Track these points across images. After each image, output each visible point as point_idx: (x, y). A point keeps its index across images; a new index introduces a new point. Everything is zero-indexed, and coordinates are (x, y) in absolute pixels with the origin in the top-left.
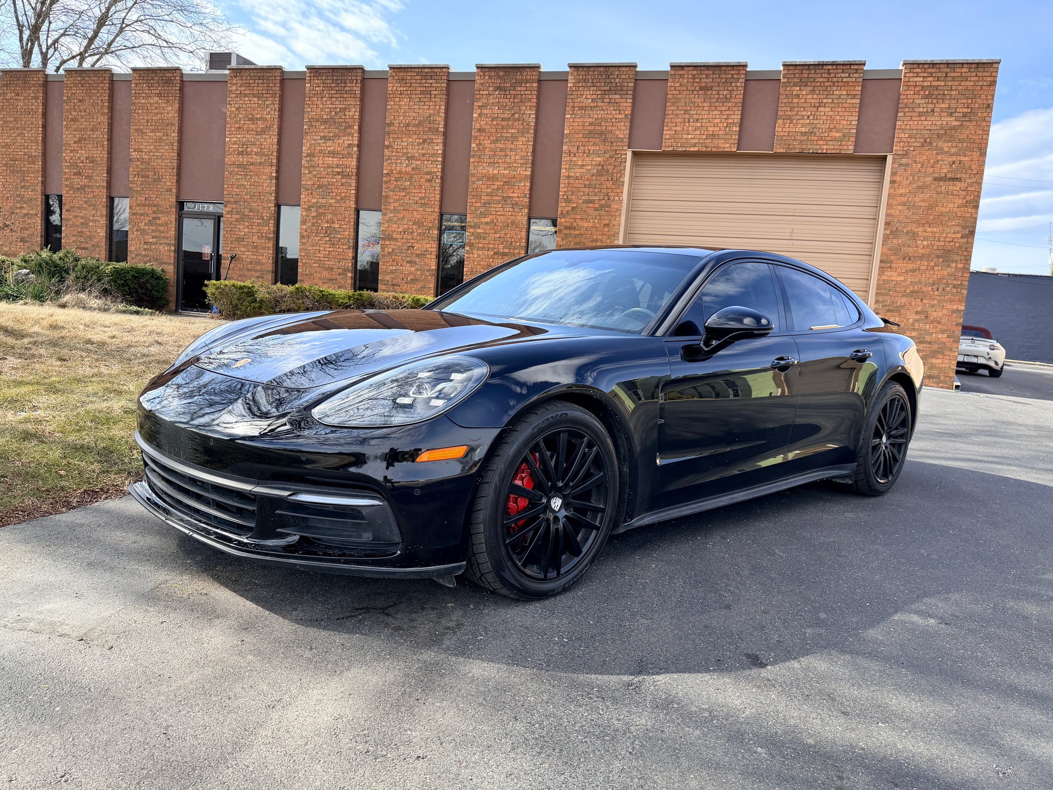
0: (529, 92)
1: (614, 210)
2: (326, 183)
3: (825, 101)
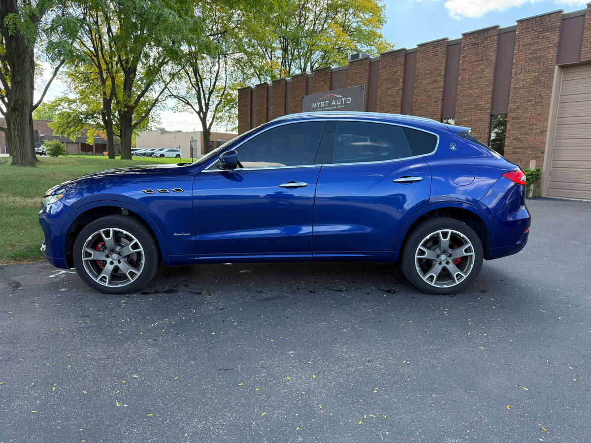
0: (492, 43)
1: (545, 104)
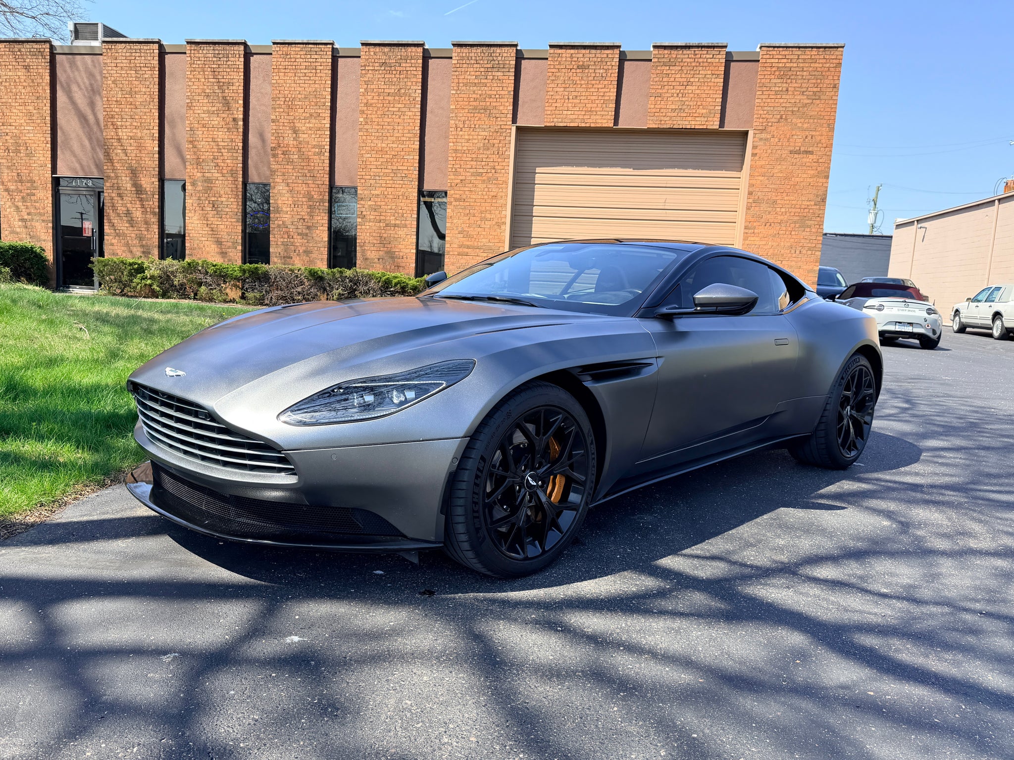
0: (415, 69)
2: (212, 157)
3: (692, 80)
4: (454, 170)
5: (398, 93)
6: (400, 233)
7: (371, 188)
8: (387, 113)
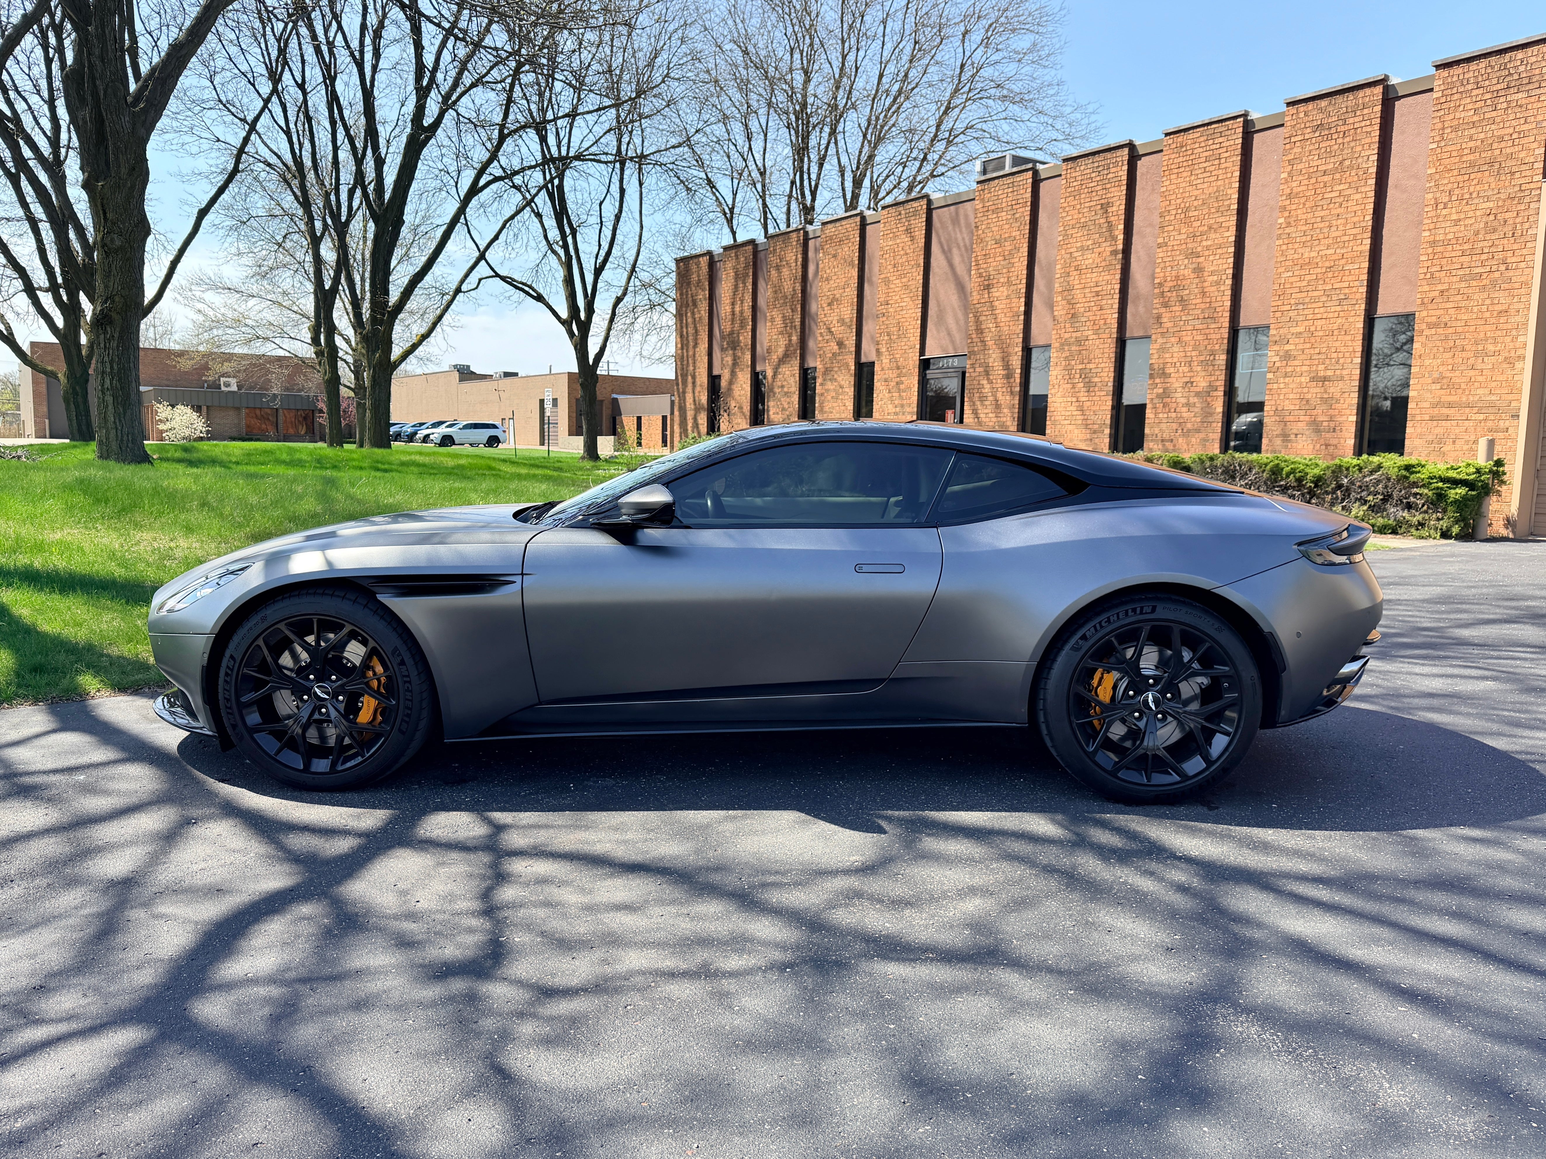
0: (1368, 123)
2: (1082, 310)
4: (1428, 276)
5: (1341, 168)
6: (1332, 390)
7: (1290, 324)
8: (1321, 203)
